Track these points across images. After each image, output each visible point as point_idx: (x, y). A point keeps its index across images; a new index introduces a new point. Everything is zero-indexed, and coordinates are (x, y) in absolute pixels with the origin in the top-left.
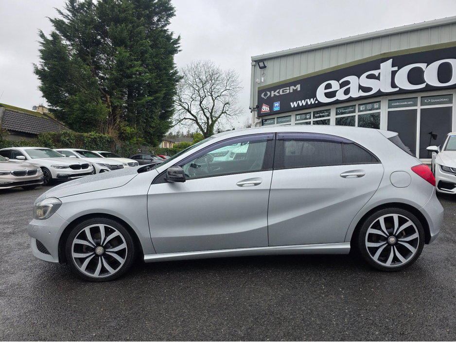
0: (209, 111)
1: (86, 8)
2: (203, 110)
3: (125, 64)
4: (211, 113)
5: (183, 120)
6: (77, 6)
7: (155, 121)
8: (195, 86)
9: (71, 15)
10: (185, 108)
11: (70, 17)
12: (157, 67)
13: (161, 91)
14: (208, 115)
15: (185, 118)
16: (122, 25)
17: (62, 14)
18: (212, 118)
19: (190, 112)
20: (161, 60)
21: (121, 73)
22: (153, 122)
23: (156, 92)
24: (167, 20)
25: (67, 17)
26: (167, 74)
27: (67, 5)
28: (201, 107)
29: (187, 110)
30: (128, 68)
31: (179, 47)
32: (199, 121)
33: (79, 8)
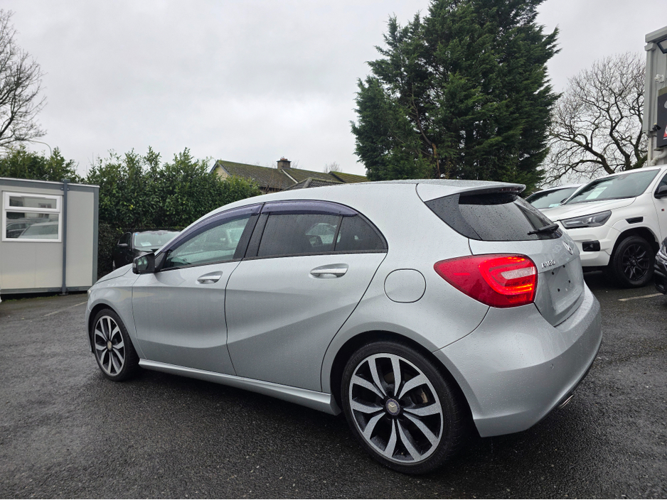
0: (631, 143)
1: (411, 33)
2: (617, 142)
3: (458, 95)
4: (636, 147)
5: (577, 164)
6: (398, 35)
7: (509, 173)
8: (601, 104)
9: (392, 49)
10: (580, 144)
11: (390, 53)
12: (512, 88)
13: (517, 124)
14: (629, 150)
15: (582, 161)
16: (454, 41)
17: (381, 50)
18: (637, 155)
19: (591, 150)
20: (517, 77)
21: (452, 110)
22: (505, 174)
23: (509, 128)
24: (531, 11)
25: (386, 53)
26: (530, 96)
27: (385, 37)
28: (613, 138)
29: (584, 146)
30: (461, 101)
31: (554, 46)
32: (609, 163)
33: (400, 36)
